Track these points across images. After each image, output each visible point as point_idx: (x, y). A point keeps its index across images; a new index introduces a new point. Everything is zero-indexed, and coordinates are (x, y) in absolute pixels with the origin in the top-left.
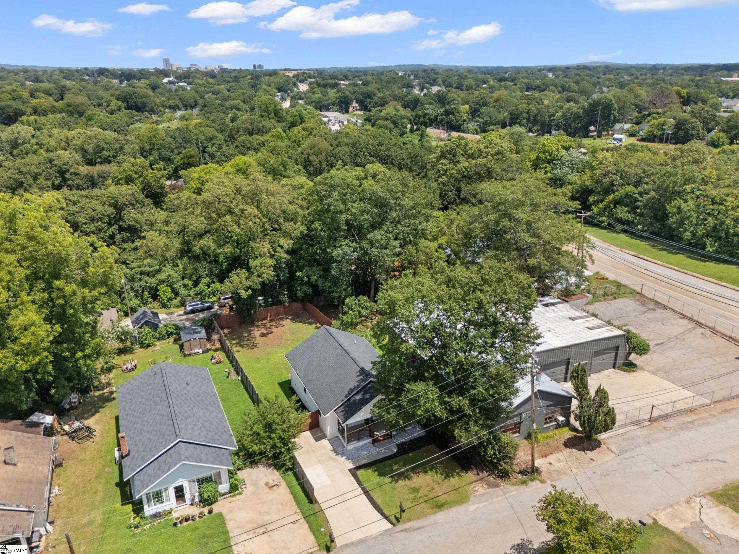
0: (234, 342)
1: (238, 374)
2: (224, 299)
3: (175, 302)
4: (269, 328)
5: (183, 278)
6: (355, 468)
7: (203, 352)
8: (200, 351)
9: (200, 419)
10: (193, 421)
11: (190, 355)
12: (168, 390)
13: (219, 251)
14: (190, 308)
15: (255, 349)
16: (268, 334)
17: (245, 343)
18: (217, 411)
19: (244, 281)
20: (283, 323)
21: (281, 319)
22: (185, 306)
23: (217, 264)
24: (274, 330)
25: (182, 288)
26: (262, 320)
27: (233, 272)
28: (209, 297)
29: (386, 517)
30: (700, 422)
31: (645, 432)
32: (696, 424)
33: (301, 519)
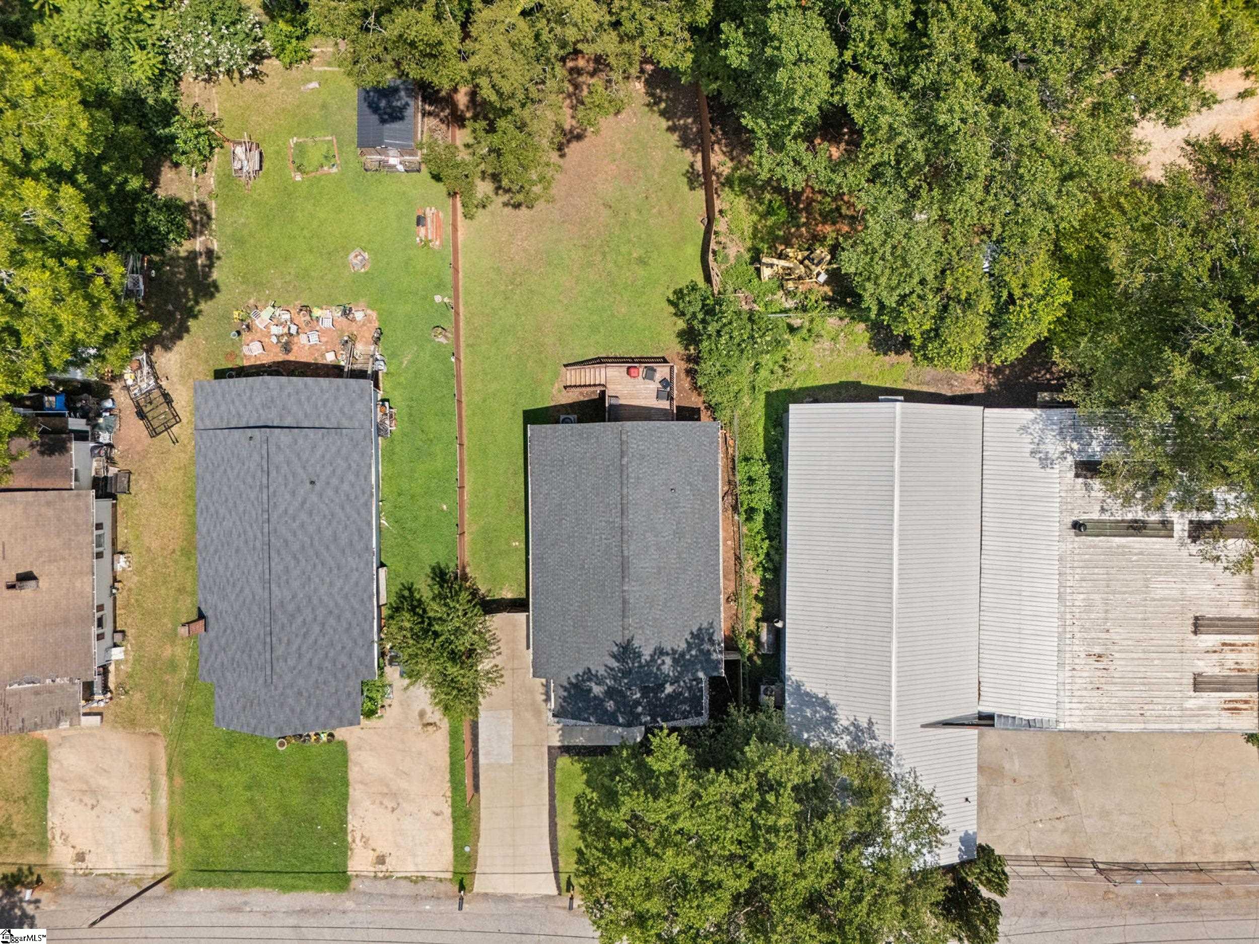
6: (559, 748)
16: (571, 137)
29: (556, 873)
30: (1186, 901)
31: (1062, 887)
32: (1172, 903)
33: (448, 811)
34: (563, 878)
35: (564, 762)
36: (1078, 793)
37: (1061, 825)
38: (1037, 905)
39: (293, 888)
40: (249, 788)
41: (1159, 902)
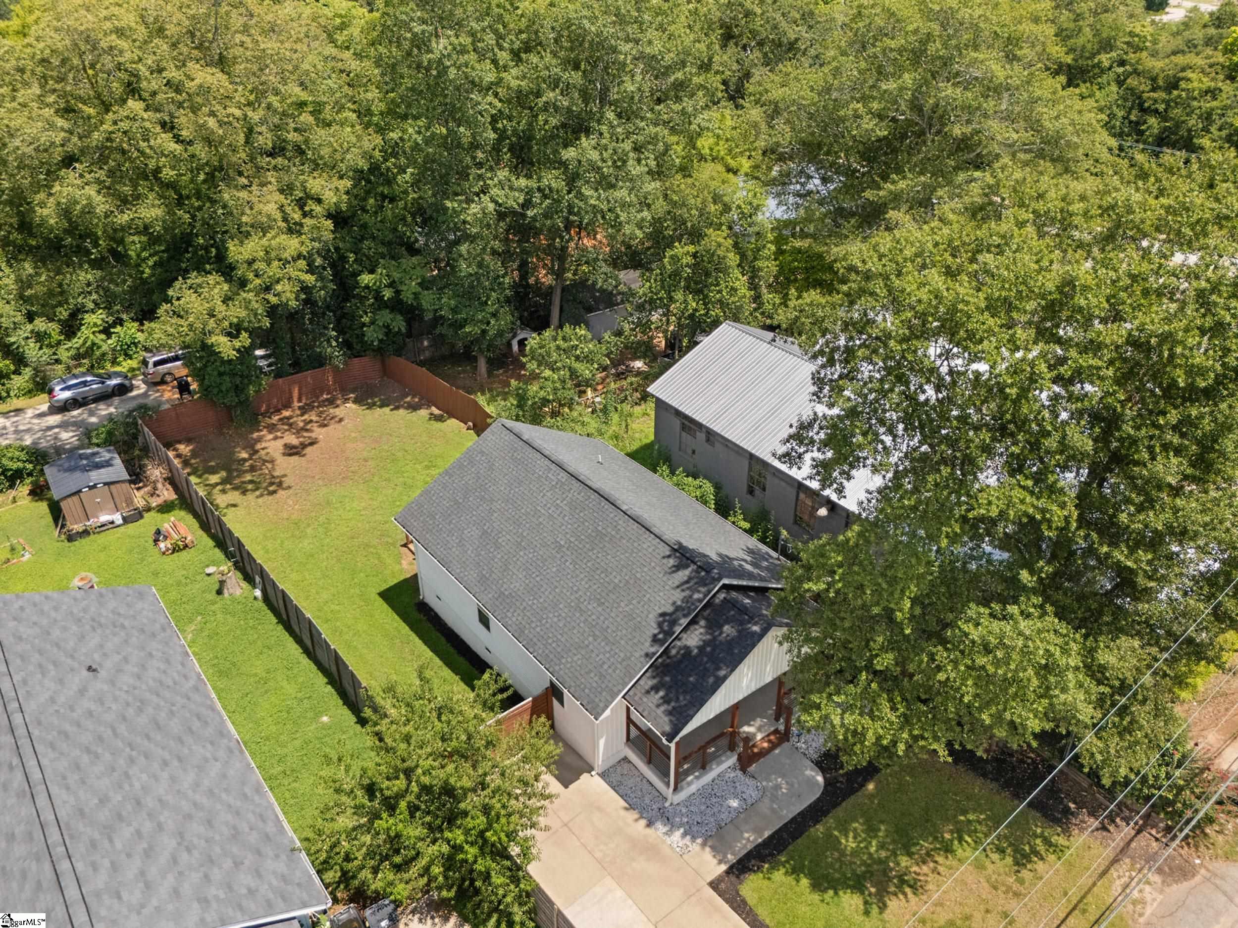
0: (214, 479)
1: (248, 578)
2: (156, 364)
3: (19, 382)
4: (304, 429)
5: (30, 317)
6: (728, 872)
7: (126, 520)
8: (118, 518)
9: (165, 817)
10: (138, 833)
11: (86, 533)
12: (17, 719)
13: (123, 218)
14: (67, 394)
15: (281, 493)
16: (304, 446)
17: (248, 477)
18: (221, 754)
19: (220, 308)
20: (339, 412)
21: (331, 402)
22: (51, 392)
23: (126, 265)
24: (318, 433)
25: (31, 343)
26: (278, 411)
27: (177, 284)
28: (114, 362)
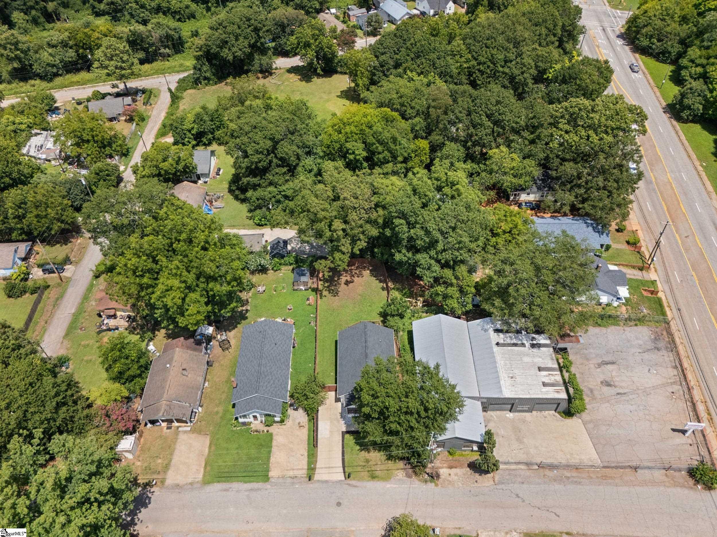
4: (353, 276)
6: (346, 432)
8: (304, 288)
9: (273, 377)
10: (269, 379)
11: (296, 290)
12: (262, 352)
15: (336, 298)
16: (350, 282)
17: (333, 288)
20: (364, 273)
21: (364, 268)
24: (356, 279)
26: (351, 266)
29: (344, 472)
30: (575, 480)
31: (528, 473)
32: (570, 480)
33: (306, 454)
34: (347, 474)
35: (347, 436)
36: (525, 440)
37: (522, 451)
38: (519, 480)
39: (250, 482)
40: (237, 448)
41: (565, 479)
